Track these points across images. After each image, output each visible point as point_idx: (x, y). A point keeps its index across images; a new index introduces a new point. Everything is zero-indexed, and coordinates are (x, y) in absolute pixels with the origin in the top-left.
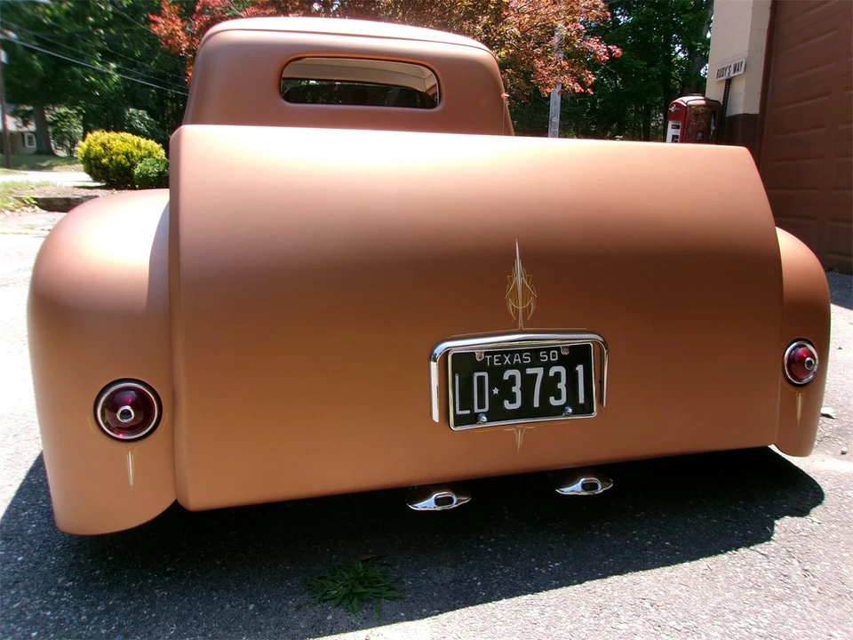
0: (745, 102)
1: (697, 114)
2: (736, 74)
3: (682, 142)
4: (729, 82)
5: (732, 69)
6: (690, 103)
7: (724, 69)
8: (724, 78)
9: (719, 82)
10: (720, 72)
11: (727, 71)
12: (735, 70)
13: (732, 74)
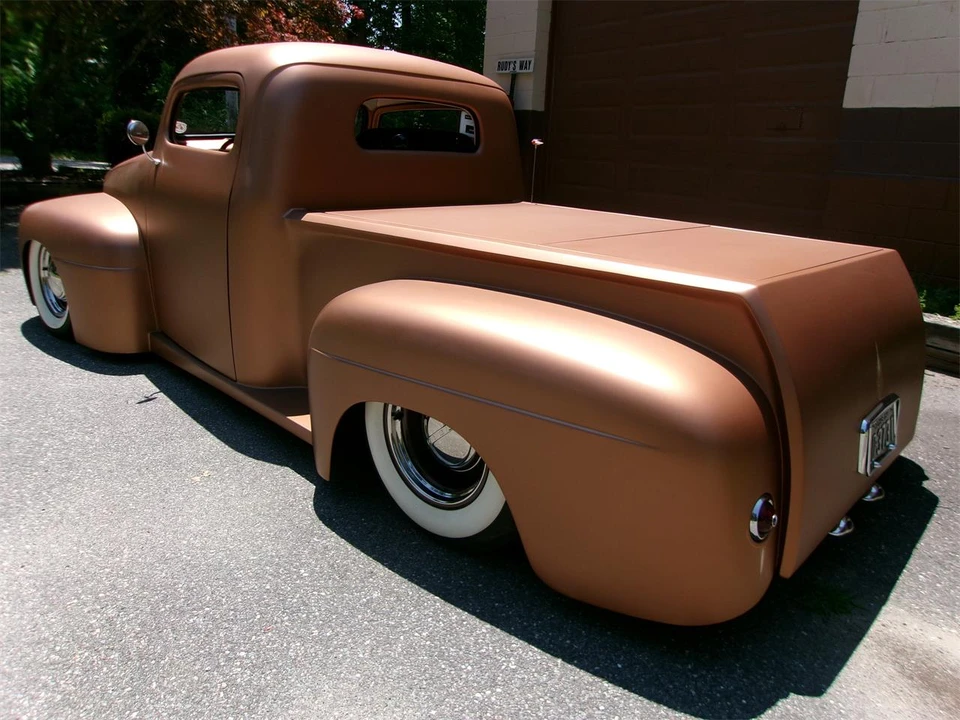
0: (532, 98)
2: (524, 71)
4: (514, 77)
5: (518, 65)
7: (508, 63)
8: (507, 72)
10: (502, 66)
11: (512, 66)
12: (521, 68)
13: (518, 70)
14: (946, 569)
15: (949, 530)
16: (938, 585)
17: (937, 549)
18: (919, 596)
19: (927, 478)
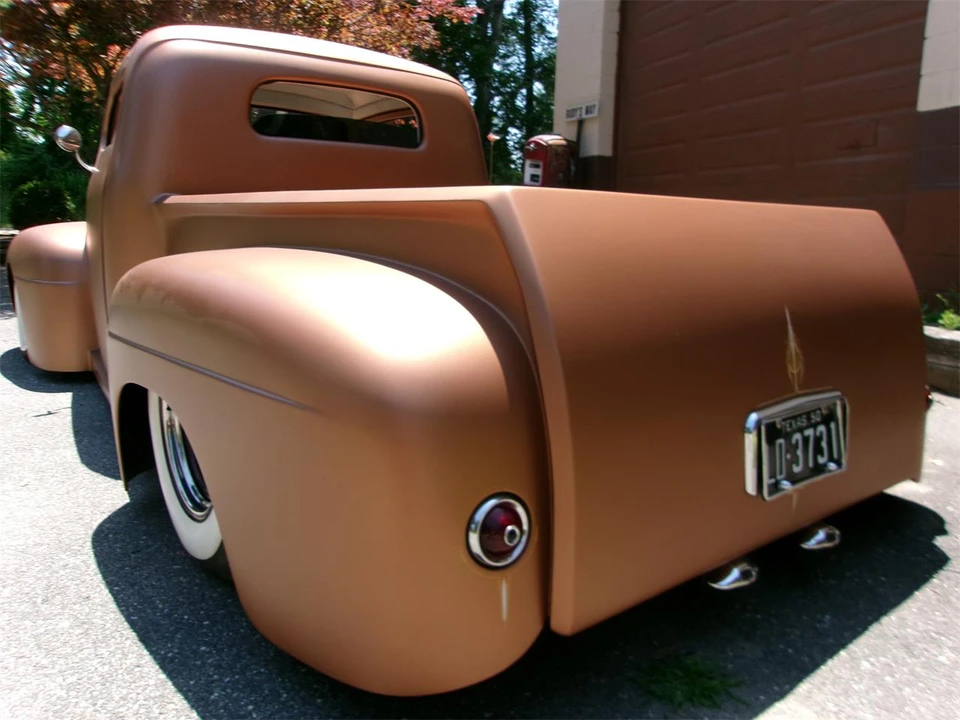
0: (598, 143)
1: (557, 154)
2: (590, 116)
3: (543, 185)
4: (581, 123)
5: (584, 111)
6: (550, 142)
7: (575, 110)
8: (574, 119)
9: (571, 122)
10: (570, 113)
11: (578, 112)
12: (587, 112)
13: (584, 116)
14: (914, 656)
15: (949, 602)
16: (888, 679)
17: (915, 627)
18: (846, 693)
19: (944, 532)
